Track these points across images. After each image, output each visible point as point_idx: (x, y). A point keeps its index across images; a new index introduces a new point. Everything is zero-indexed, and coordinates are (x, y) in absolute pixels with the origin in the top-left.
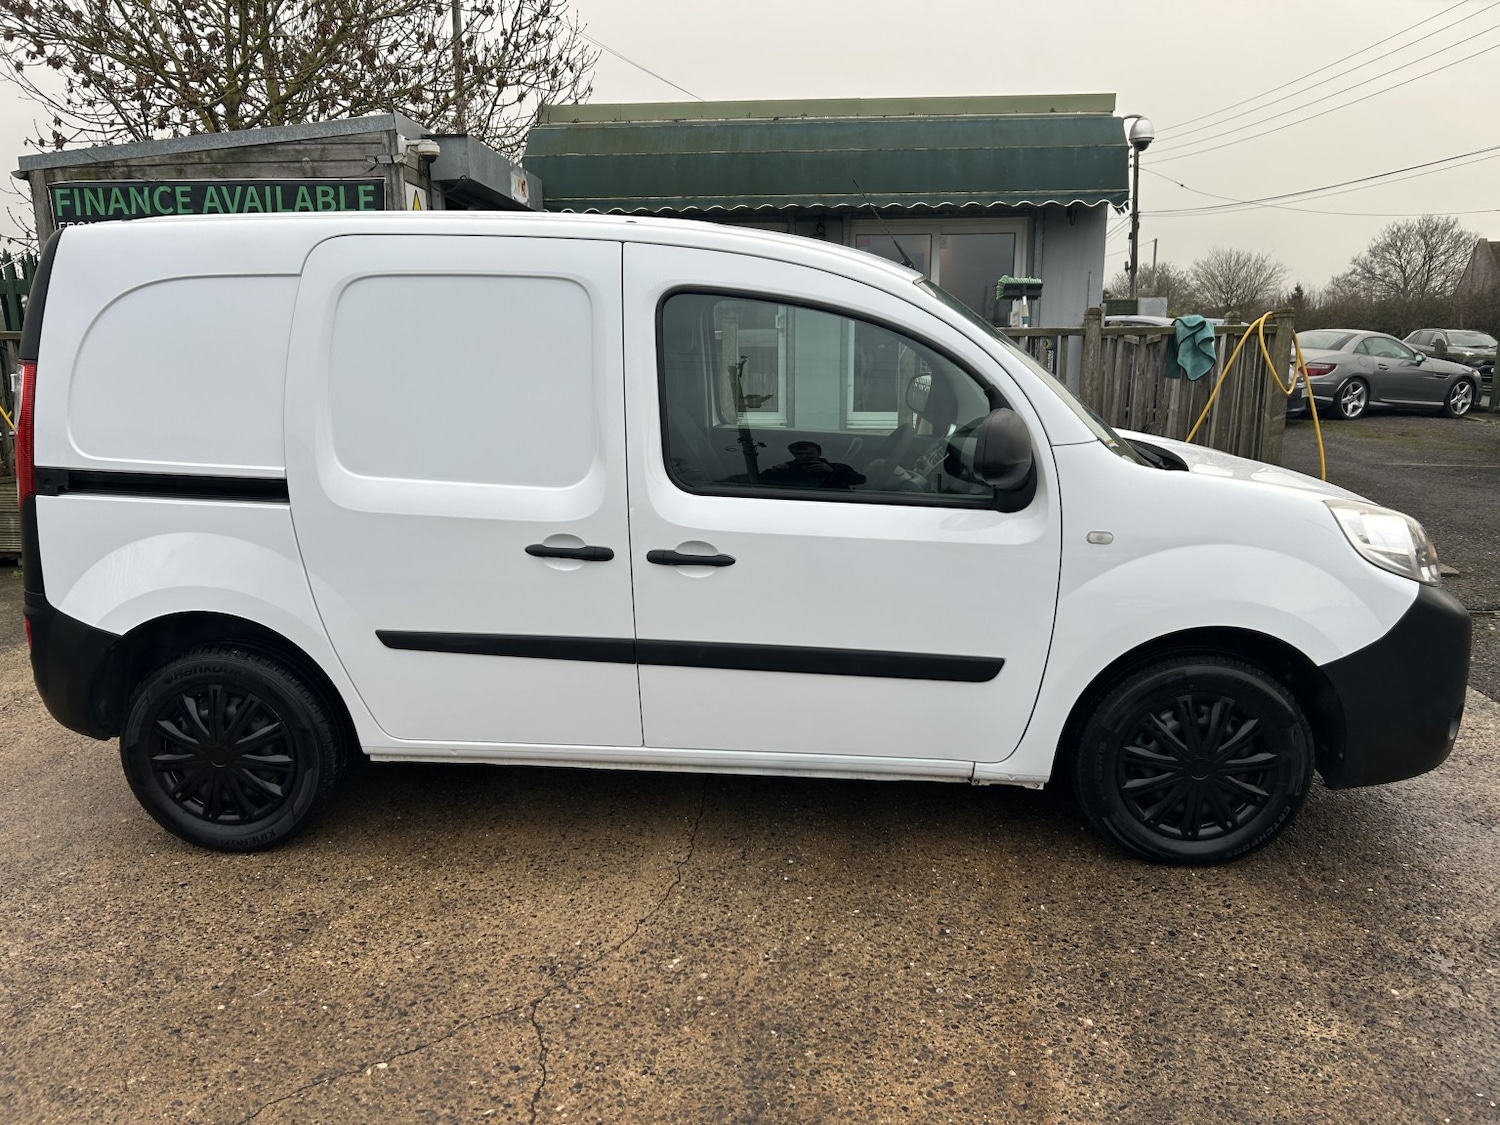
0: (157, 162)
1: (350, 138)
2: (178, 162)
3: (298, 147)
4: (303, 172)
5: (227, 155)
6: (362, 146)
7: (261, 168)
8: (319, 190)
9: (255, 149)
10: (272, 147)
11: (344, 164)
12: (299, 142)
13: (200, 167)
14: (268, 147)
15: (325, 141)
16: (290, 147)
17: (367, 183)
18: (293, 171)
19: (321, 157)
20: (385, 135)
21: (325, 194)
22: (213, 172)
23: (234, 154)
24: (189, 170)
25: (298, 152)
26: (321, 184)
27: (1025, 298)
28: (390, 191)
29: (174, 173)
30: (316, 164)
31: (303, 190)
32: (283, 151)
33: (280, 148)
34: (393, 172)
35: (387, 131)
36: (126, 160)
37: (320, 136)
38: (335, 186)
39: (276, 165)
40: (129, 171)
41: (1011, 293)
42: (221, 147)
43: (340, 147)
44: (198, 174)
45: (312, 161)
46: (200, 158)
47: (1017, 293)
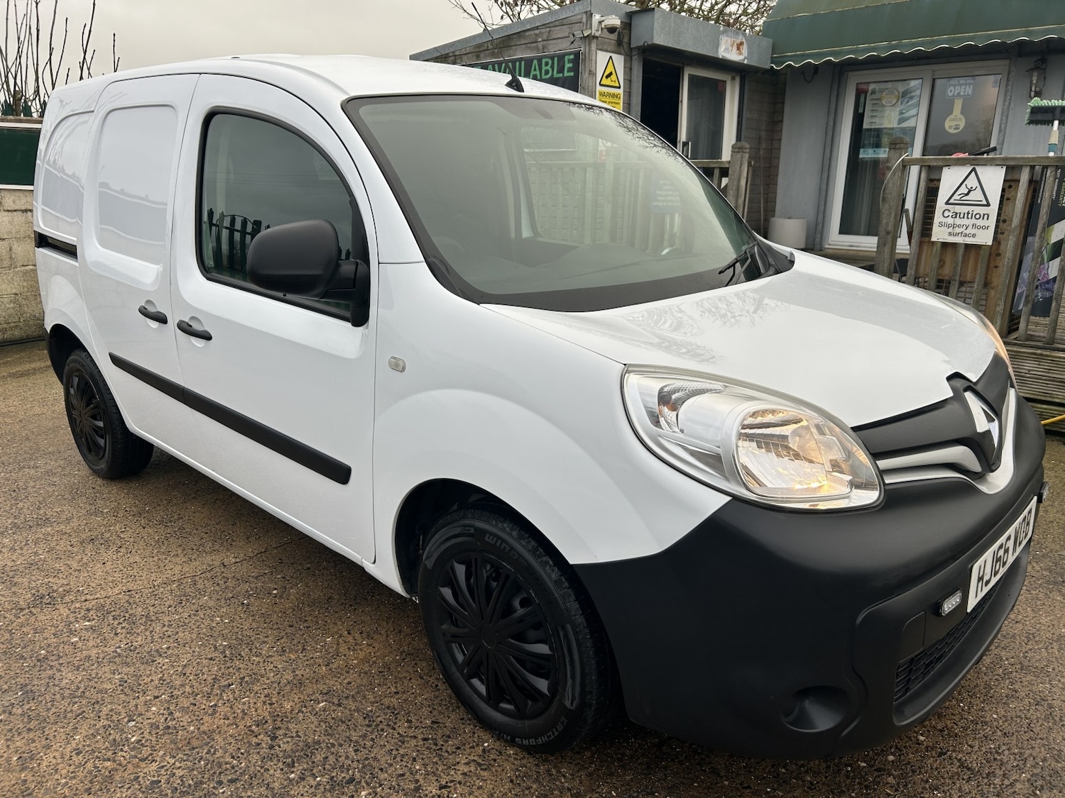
0: (468, 51)
1: (565, 20)
2: (477, 50)
3: (537, 32)
4: (537, 49)
5: (500, 43)
6: (571, 25)
7: (516, 49)
8: (544, 61)
9: (515, 36)
10: (523, 33)
11: (560, 40)
12: (537, 28)
13: (487, 52)
14: (521, 34)
15: (551, 25)
16: (532, 32)
17: (570, 54)
18: (532, 49)
19: (548, 37)
20: (584, 16)
21: (547, 64)
22: (493, 55)
23: (503, 41)
24: (482, 55)
25: (536, 35)
26: (545, 57)
27: (1056, 123)
28: (584, 58)
29: (475, 58)
30: (545, 42)
31: (535, 62)
32: (528, 36)
33: (527, 33)
34: (587, 43)
35: (586, 12)
36: (454, 52)
37: (548, 22)
38: (552, 58)
39: (524, 46)
40: (455, 59)
41: (1039, 117)
42: (498, 37)
43: (559, 28)
44: (485, 58)
45: (543, 41)
46: (488, 47)
47: (1049, 116)
